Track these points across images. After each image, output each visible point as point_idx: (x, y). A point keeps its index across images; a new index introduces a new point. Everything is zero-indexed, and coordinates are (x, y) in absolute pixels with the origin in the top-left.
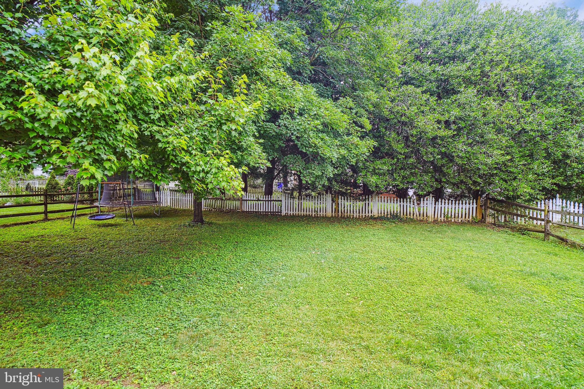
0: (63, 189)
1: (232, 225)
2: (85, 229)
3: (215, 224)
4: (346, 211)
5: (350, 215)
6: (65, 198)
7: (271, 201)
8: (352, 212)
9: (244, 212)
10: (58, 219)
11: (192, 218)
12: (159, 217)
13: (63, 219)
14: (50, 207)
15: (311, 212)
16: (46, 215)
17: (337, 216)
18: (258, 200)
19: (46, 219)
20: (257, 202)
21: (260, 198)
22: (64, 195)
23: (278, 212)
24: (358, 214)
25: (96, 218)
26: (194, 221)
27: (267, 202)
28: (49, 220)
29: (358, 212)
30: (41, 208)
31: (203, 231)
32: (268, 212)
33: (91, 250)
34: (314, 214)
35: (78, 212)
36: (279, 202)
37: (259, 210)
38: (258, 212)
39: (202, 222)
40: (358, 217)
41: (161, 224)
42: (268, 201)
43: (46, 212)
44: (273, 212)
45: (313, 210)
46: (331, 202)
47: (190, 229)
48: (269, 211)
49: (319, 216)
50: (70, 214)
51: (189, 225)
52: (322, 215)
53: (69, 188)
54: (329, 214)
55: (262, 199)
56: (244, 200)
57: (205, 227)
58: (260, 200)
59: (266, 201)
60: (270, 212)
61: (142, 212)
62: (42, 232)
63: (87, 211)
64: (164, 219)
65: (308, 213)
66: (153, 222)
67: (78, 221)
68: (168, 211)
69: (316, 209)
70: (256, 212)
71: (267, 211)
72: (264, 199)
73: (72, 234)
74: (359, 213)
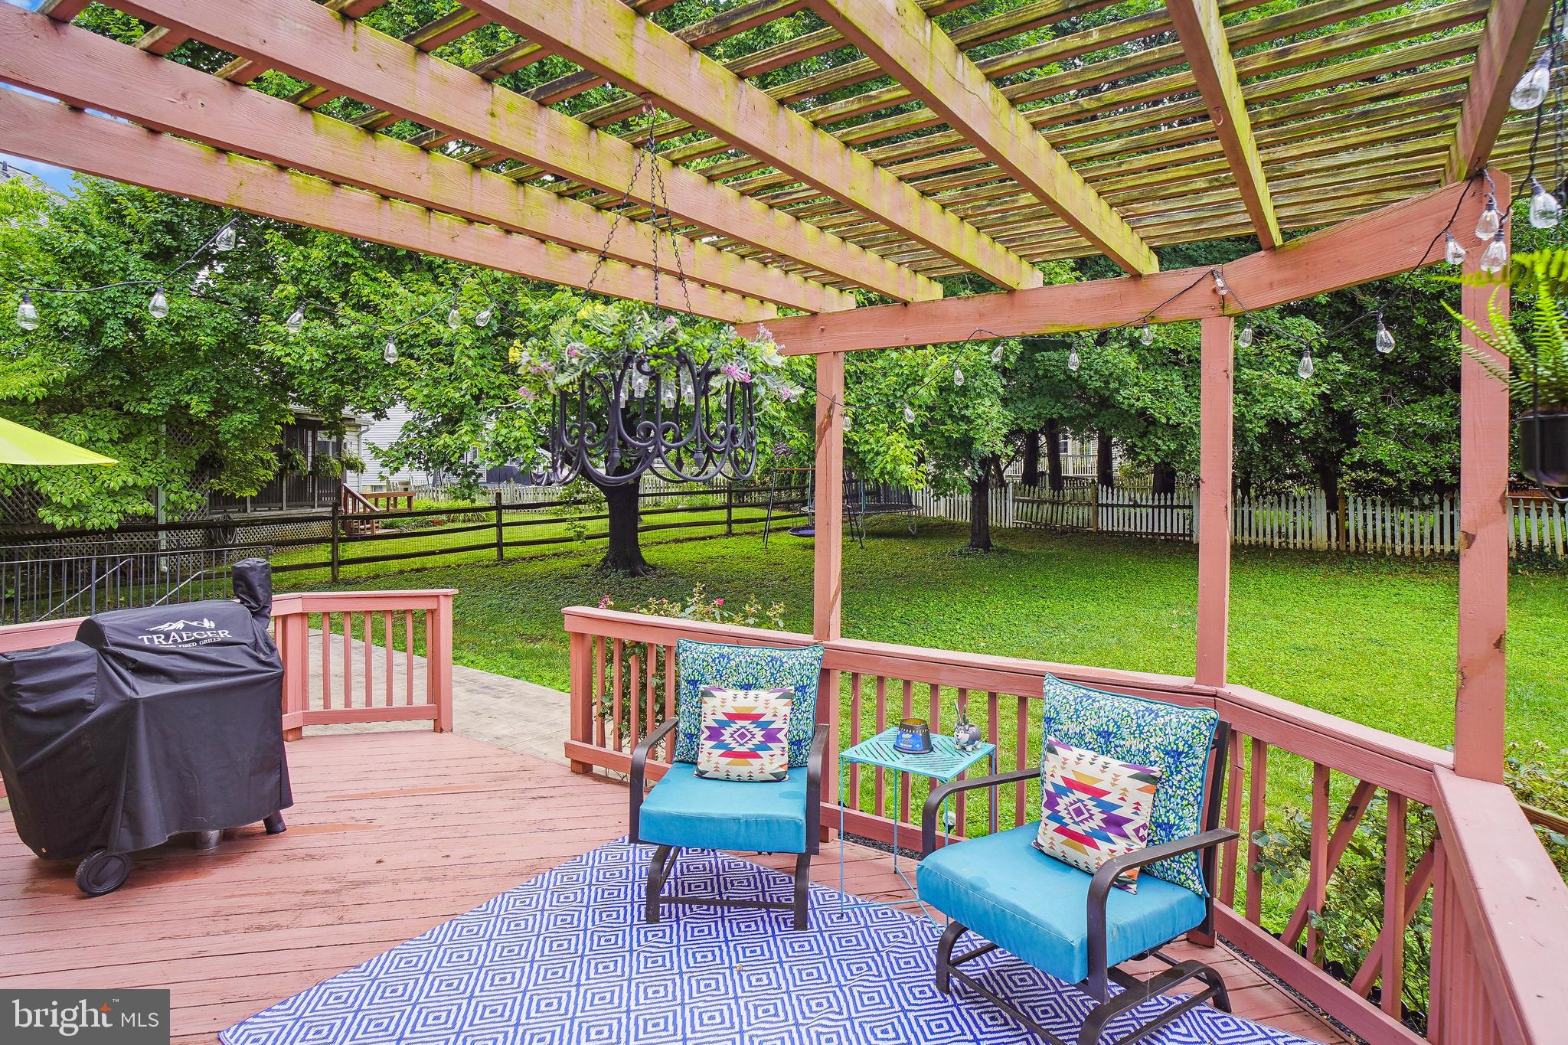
0: (758, 481)
1: (1049, 556)
2: (782, 551)
3: (1013, 553)
4: (1370, 537)
5: (1383, 548)
6: (760, 498)
7: (1172, 507)
8: (1389, 540)
9: (1102, 532)
10: (747, 533)
11: (969, 540)
12: (914, 537)
13: (753, 534)
14: (737, 513)
15: (1268, 537)
16: (730, 527)
17: (1343, 548)
18: (1136, 505)
19: (729, 534)
20: (1132, 510)
21: (1139, 501)
22: (759, 491)
23: (1184, 535)
24: (1408, 547)
25: (801, 532)
26: (971, 545)
27: (1156, 510)
28: (734, 535)
29: (1407, 539)
30: (722, 515)
31: (984, 563)
32: (1160, 534)
33: (784, 580)
34: (1277, 541)
35: (774, 524)
36: (1187, 511)
37: (1138, 530)
38: (1135, 533)
39: (987, 546)
40: (1407, 553)
41: (910, 549)
42: (1159, 507)
43: (729, 522)
44: (1172, 534)
45: (1276, 530)
46: (1325, 512)
47: (960, 561)
48: (1162, 531)
49: (1291, 546)
50: (761, 526)
51: (960, 552)
52: (1299, 546)
53: (767, 479)
54: (1321, 541)
55: (1144, 503)
56: (1102, 505)
57: (991, 557)
58: (1140, 506)
59: (1153, 507)
60: (1165, 534)
61: (887, 527)
62: (723, 552)
63: (790, 522)
64: (920, 542)
65: (1261, 539)
66: (896, 546)
67: (772, 538)
68: (937, 526)
69: (1283, 530)
70: (1130, 533)
71: (1156, 531)
72: (1150, 503)
73: (763, 556)
74: (1412, 542)
